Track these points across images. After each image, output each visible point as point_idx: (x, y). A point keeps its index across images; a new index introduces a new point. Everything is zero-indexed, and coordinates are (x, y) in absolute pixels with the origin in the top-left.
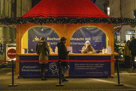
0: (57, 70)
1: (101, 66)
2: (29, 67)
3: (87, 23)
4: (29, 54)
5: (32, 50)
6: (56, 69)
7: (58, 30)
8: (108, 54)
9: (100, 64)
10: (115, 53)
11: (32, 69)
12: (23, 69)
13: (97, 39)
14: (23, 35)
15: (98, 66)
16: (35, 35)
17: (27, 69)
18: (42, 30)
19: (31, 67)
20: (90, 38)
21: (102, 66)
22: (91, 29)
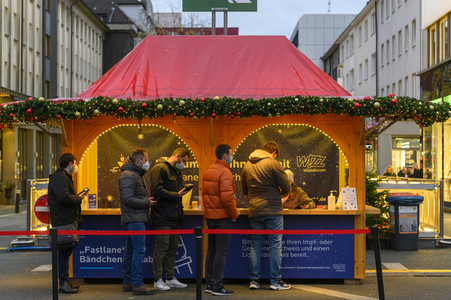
0: (188, 260)
1: (323, 246)
2: (101, 250)
3: (282, 114)
4: (100, 210)
5: (110, 198)
6: (185, 257)
7: (189, 137)
8: (348, 212)
9: (321, 242)
10: (367, 207)
11: (111, 255)
12: (85, 254)
13: (312, 164)
14: (83, 152)
15: (314, 246)
16: (119, 151)
17: (96, 255)
18: (141, 137)
19: (109, 251)
20: (288, 162)
21: (326, 246)
22: (291, 133)
